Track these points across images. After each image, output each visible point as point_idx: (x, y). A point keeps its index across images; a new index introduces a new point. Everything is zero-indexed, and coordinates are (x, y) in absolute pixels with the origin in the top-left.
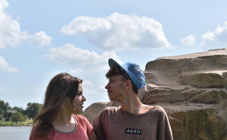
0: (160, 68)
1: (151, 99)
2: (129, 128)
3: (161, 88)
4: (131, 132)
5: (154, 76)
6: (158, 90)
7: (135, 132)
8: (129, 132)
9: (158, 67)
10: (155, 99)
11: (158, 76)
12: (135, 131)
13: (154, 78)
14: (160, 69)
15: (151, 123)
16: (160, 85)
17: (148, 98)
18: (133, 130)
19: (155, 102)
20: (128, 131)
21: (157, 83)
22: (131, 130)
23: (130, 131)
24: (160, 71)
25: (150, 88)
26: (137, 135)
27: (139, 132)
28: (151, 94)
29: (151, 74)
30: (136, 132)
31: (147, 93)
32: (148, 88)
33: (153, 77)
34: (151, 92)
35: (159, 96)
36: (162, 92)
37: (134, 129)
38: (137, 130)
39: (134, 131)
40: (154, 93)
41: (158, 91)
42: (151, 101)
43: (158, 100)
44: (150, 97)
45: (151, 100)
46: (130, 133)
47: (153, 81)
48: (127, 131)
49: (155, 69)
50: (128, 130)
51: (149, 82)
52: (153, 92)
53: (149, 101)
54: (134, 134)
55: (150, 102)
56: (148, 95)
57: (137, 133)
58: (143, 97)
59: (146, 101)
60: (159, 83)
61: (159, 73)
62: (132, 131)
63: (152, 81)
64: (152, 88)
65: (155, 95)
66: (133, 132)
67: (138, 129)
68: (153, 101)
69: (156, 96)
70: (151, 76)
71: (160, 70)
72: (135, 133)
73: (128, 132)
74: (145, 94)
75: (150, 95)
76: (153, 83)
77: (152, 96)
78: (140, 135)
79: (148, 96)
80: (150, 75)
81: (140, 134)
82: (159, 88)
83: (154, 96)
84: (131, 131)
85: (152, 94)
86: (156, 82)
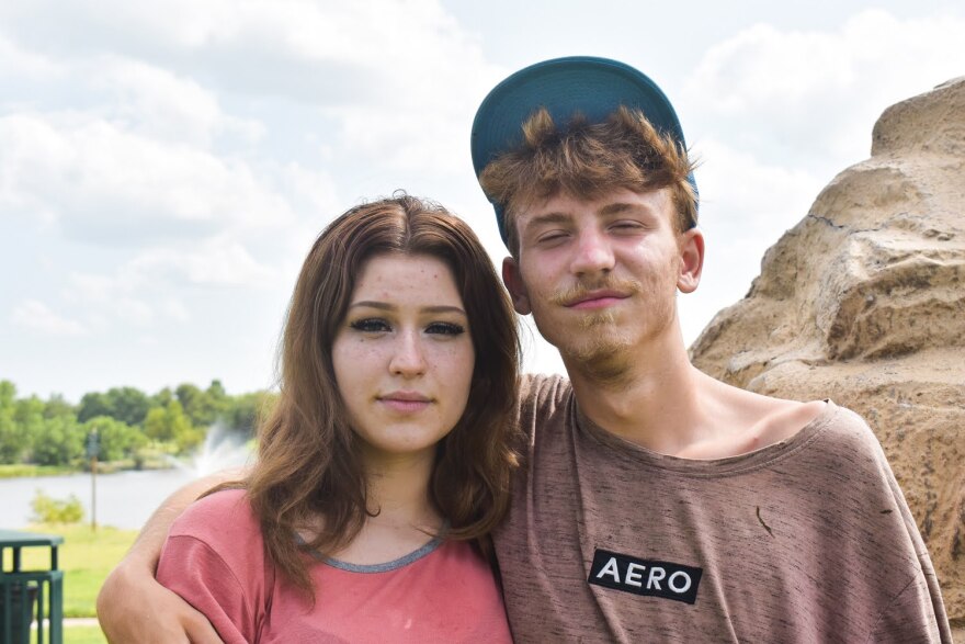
0: (953, 137)
1: (885, 325)
2: (619, 550)
3: (954, 255)
4: (628, 581)
5: (913, 187)
6: (929, 272)
7: (654, 581)
8: (617, 579)
9: (945, 131)
10: (912, 323)
11: (941, 183)
12: (657, 574)
13: (915, 200)
14: (954, 142)
15: (768, 529)
16: (947, 239)
17: (869, 320)
18: (643, 568)
19: (913, 344)
20: (611, 568)
21: (929, 226)
22: (632, 566)
23: (623, 573)
24: (957, 152)
25: (881, 258)
26: (665, 604)
27: (680, 582)
28: (888, 292)
29: (900, 175)
30: (664, 583)
31: (861, 289)
32: (870, 259)
33: (910, 194)
34: (884, 286)
35: (938, 305)
36: (956, 280)
37: (649, 564)
38: (670, 568)
39: (652, 577)
40: (908, 289)
41: (927, 277)
42: (889, 339)
43: (934, 330)
44: (877, 316)
45: (884, 333)
46: (623, 587)
47: (904, 216)
48: (605, 571)
49: (926, 148)
50: (613, 562)
51: (883, 225)
52: (897, 285)
53: (876, 339)
54: (648, 598)
55: (881, 345)
56: (869, 304)
57: (666, 593)
58: (838, 316)
59: (857, 340)
60: (943, 229)
61: (951, 167)
62: (635, 571)
63: (898, 218)
64: (894, 260)
65: (912, 302)
66: (644, 580)
67: (679, 562)
68: (900, 341)
69: (916, 307)
70: (895, 183)
71: (954, 147)
72: (653, 592)
73: (608, 578)
74: (847, 296)
75: (883, 302)
76: (906, 226)
77: (890, 310)
78: (689, 609)
79: (870, 312)
80: (891, 182)
81: (689, 598)
82: (935, 255)
83: (907, 309)
84: (630, 574)
85: (894, 292)
86: (925, 221)
